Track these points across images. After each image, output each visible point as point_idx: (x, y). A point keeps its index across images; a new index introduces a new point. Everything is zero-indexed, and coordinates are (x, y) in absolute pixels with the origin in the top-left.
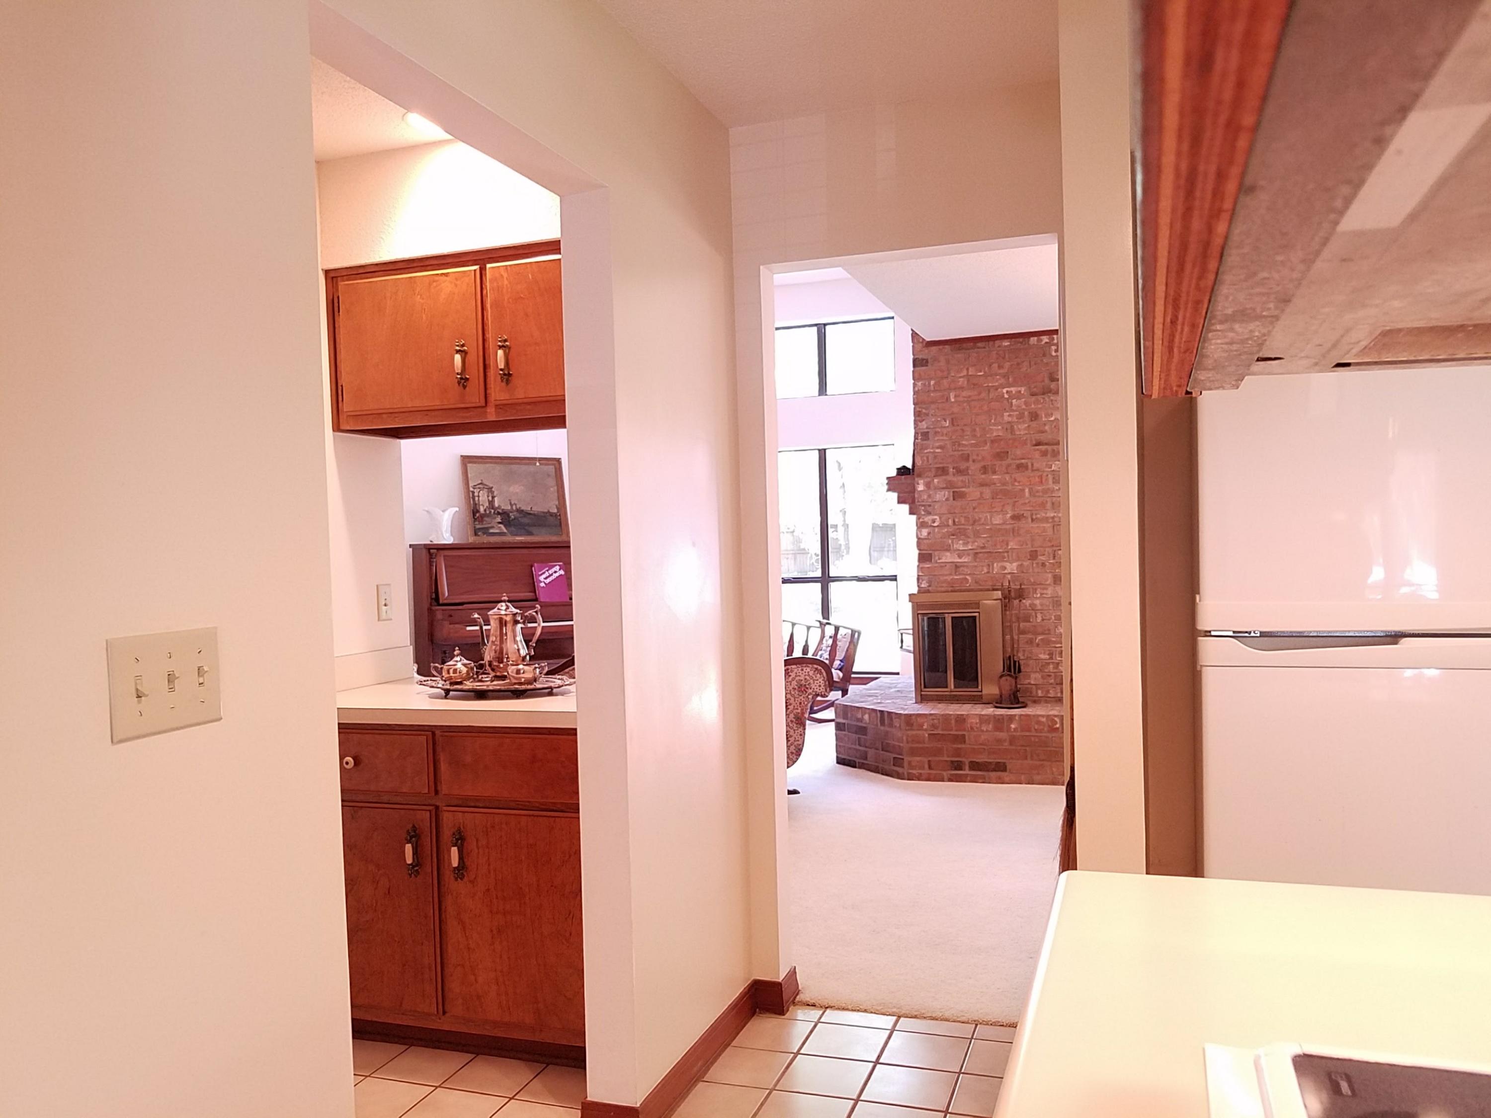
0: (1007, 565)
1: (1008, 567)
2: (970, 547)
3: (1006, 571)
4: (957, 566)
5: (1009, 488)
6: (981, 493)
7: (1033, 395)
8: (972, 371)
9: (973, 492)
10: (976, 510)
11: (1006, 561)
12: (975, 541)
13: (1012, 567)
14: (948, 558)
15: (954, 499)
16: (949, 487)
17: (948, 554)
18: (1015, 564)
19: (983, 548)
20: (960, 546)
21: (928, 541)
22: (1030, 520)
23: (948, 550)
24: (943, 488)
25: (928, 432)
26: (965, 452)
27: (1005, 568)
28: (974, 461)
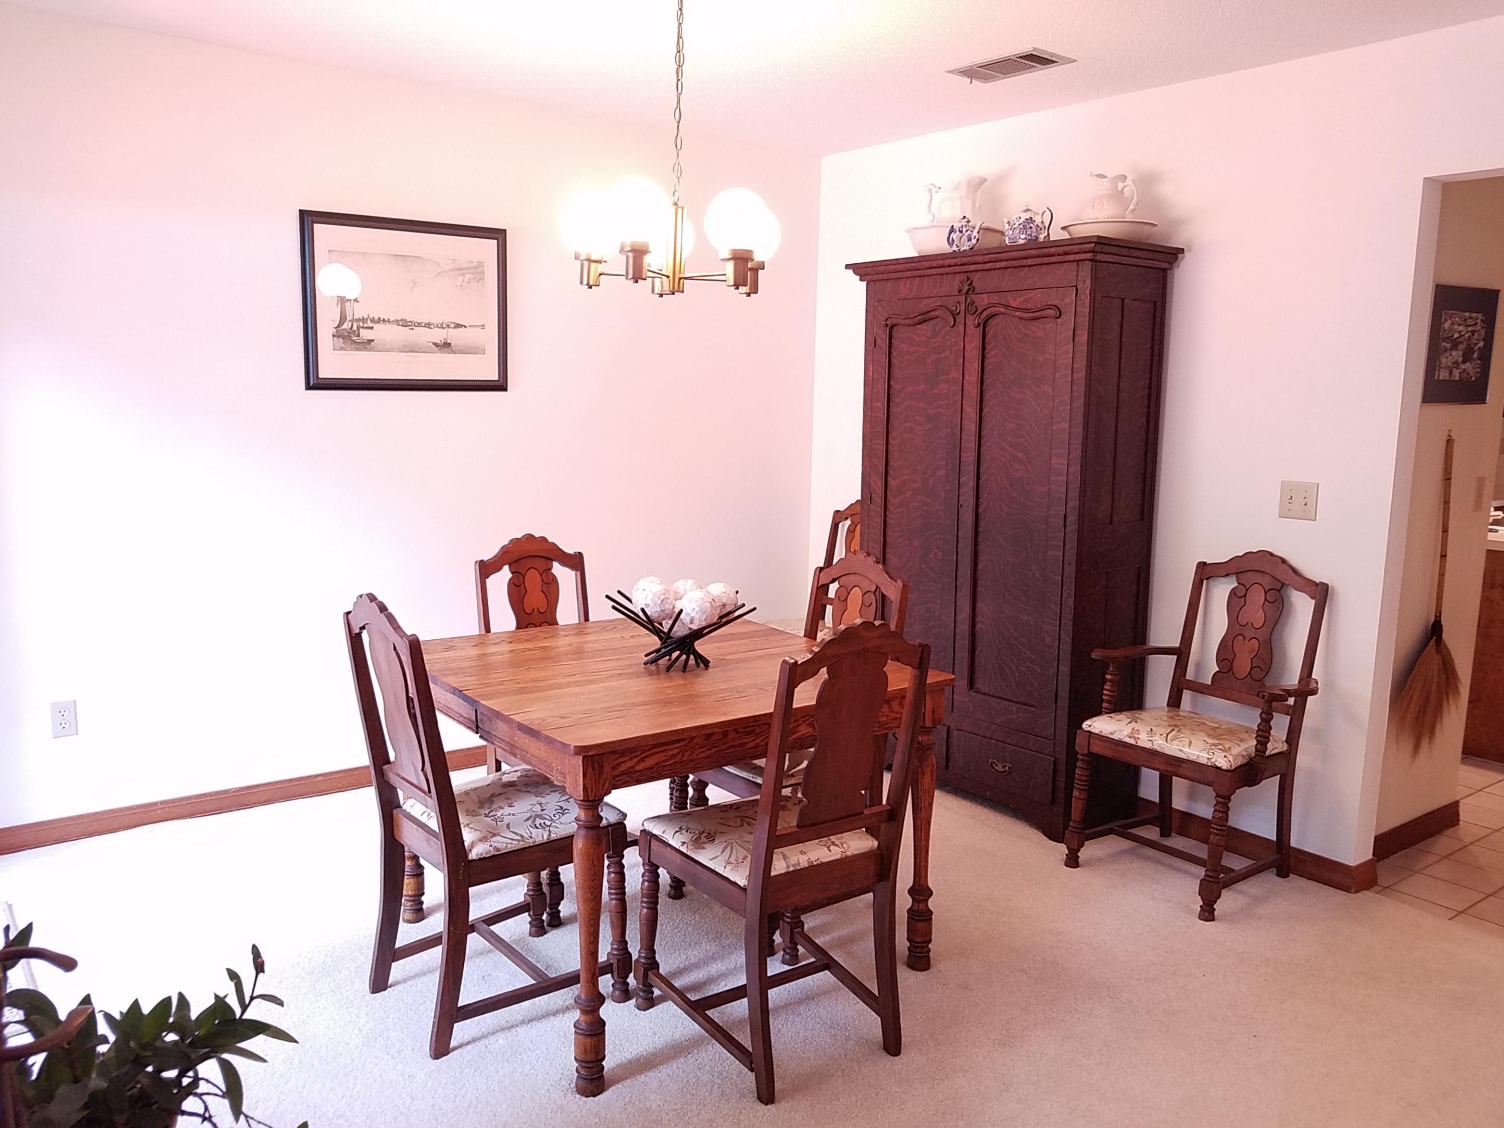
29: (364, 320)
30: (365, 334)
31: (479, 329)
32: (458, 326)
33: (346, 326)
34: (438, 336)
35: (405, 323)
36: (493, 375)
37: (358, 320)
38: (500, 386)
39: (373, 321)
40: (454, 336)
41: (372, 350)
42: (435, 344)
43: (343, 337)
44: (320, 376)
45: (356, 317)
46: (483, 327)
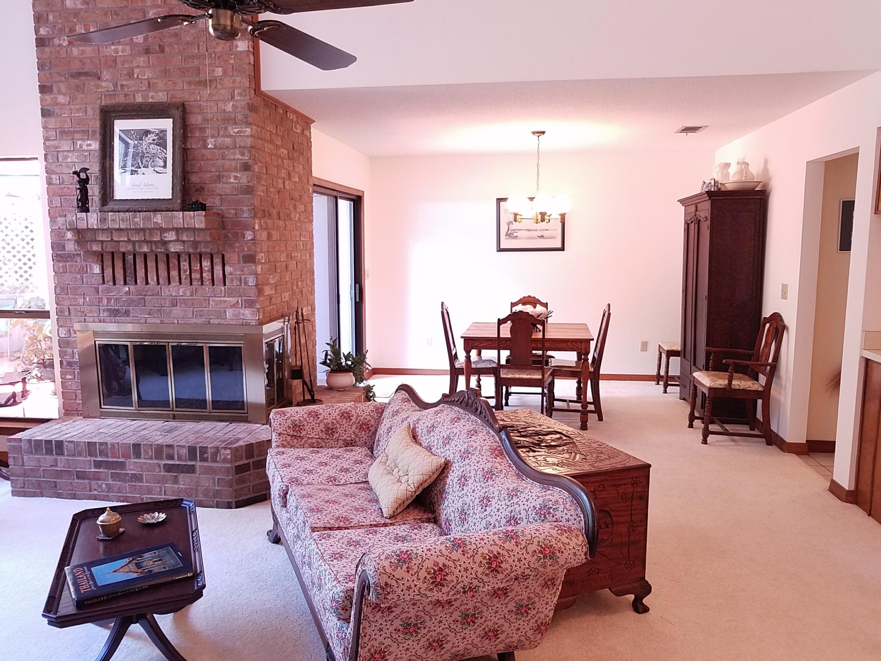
1: (286, 296)
2: (274, 281)
3: (286, 300)
4: (271, 298)
5: (285, 231)
6: (277, 235)
7: (289, 158)
8: (272, 128)
9: (274, 235)
10: (276, 249)
11: (285, 292)
12: (275, 277)
14: (267, 291)
15: (268, 239)
16: (267, 228)
17: (267, 287)
18: (288, 294)
19: (278, 281)
20: (271, 280)
21: (261, 276)
22: (291, 259)
25: (258, 176)
26: (271, 199)
28: (274, 207)
29: (515, 230)
30: (515, 234)
31: (554, 231)
32: (546, 230)
33: (509, 232)
34: (540, 233)
35: (529, 230)
36: (559, 246)
38: (563, 249)
39: (518, 230)
40: (545, 234)
41: (517, 239)
42: (538, 236)
43: (508, 235)
44: (501, 247)
45: (513, 229)
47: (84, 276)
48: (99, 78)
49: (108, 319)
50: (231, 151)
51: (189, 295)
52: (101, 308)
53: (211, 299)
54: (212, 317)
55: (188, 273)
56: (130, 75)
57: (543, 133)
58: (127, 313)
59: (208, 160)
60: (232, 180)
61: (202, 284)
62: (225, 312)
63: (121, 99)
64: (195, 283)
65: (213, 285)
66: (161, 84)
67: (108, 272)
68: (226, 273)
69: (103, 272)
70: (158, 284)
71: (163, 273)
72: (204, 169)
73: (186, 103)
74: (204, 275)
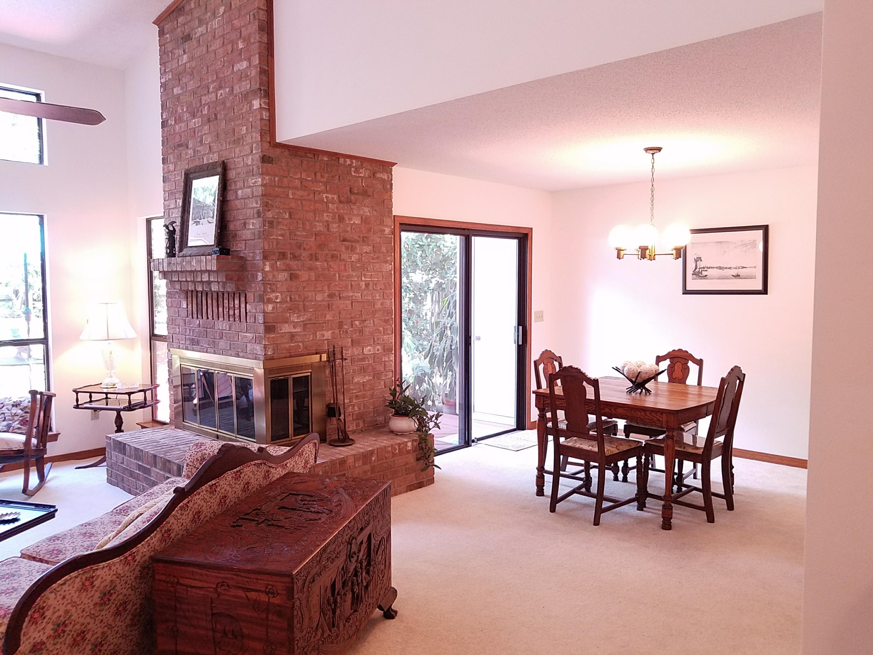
0: (325, 333)
1: (325, 335)
2: (302, 320)
3: (325, 338)
4: (292, 336)
5: (327, 272)
6: (309, 276)
7: (341, 202)
8: (304, 176)
9: (304, 275)
10: (306, 289)
11: (324, 330)
12: (304, 315)
13: (328, 335)
14: (286, 328)
15: (291, 279)
16: (288, 269)
17: (287, 325)
18: (330, 332)
19: (310, 320)
20: (294, 318)
21: (272, 315)
22: (338, 298)
23: (286, 322)
24: (284, 270)
25: (273, 221)
26: (300, 241)
27: (323, 335)
28: (304, 249)
29: (704, 268)
30: (704, 273)
31: (754, 269)
32: (743, 267)
33: (697, 270)
34: (734, 272)
35: (720, 268)
36: (760, 287)
37: (702, 268)
38: (765, 291)
39: (707, 268)
40: (741, 272)
41: (707, 279)
42: (733, 276)
43: (696, 274)
44: (687, 289)
45: (701, 267)
46: (755, 267)
47: (180, 309)
48: (187, 148)
49: (189, 347)
50: (251, 200)
51: (228, 329)
52: (187, 337)
53: (240, 333)
54: (240, 350)
55: (227, 310)
56: (201, 141)
57: (659, 149)
58: (198, 343)
59: (238, 209)
60: (251, 227)
61: (235, 321)
62: (246, 346)
63: (197, 163)
64: (231, 319)
65: (240, 321)
66: (215, 148)
67: (190, 306)
68: (247, 311)
69: (187, 307)
70: (213, 319)
71: (215, 310)
72: (236, 219)
73: (225, 161)
74: (236, 311)
